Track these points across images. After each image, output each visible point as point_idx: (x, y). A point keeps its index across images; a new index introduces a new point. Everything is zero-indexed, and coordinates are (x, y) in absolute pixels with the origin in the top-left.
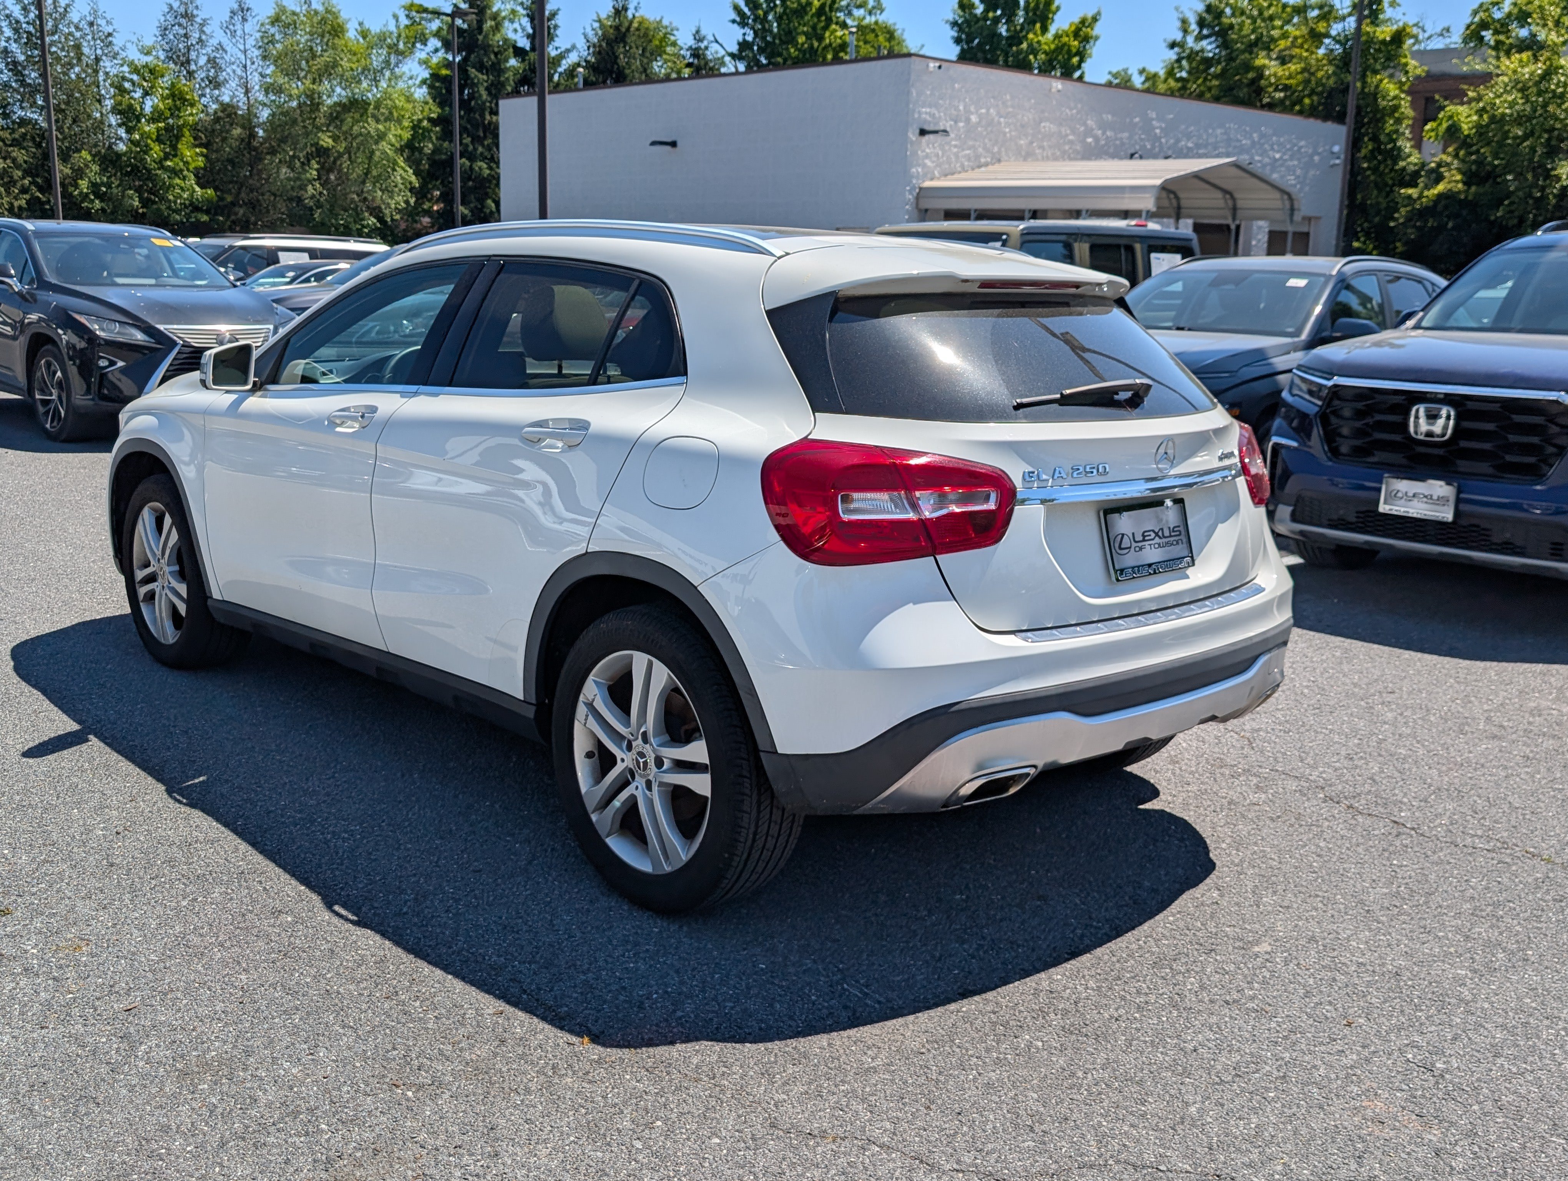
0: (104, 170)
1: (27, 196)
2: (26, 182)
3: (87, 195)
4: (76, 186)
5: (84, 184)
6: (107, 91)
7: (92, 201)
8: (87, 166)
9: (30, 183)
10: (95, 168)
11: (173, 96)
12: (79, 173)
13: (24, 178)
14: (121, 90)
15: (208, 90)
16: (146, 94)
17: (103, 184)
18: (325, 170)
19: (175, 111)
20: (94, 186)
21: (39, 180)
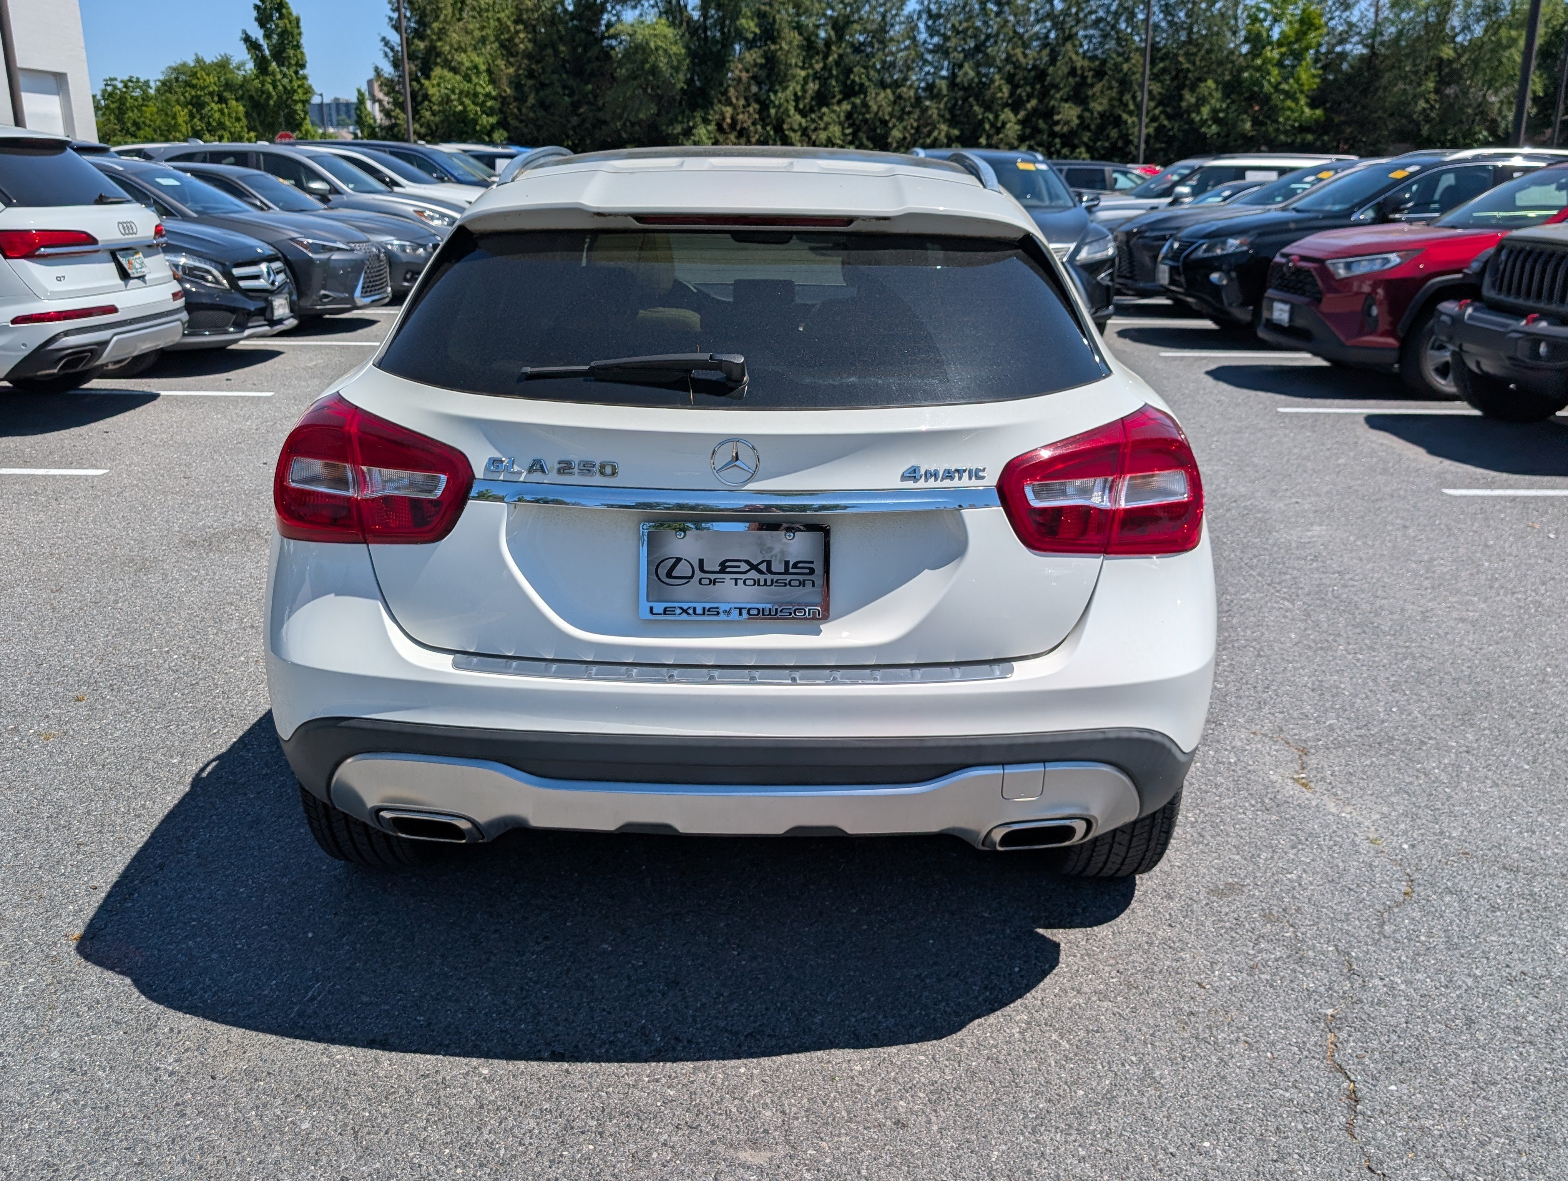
0: (1226, 96)
1: (1155, 125)
2: (1157, 112)
3: (1206, 120)
4: (1199, 112)
5: (1205, 111)
6: (1243, 21)
7: (1210, 126)
8: (1210, 94)
9: (1161, 112)
10: (1218, 95)
11: (1302, 22)
12: (1202, 101)
13: (1156, 107)
14: (1254, 19)
15: (1338, 13)
16: (1276, 20)
17: (1221, 110)
18: (1442, 83)
19: (1301, 35)
20: (1215, 111)
21: (1169, 110)
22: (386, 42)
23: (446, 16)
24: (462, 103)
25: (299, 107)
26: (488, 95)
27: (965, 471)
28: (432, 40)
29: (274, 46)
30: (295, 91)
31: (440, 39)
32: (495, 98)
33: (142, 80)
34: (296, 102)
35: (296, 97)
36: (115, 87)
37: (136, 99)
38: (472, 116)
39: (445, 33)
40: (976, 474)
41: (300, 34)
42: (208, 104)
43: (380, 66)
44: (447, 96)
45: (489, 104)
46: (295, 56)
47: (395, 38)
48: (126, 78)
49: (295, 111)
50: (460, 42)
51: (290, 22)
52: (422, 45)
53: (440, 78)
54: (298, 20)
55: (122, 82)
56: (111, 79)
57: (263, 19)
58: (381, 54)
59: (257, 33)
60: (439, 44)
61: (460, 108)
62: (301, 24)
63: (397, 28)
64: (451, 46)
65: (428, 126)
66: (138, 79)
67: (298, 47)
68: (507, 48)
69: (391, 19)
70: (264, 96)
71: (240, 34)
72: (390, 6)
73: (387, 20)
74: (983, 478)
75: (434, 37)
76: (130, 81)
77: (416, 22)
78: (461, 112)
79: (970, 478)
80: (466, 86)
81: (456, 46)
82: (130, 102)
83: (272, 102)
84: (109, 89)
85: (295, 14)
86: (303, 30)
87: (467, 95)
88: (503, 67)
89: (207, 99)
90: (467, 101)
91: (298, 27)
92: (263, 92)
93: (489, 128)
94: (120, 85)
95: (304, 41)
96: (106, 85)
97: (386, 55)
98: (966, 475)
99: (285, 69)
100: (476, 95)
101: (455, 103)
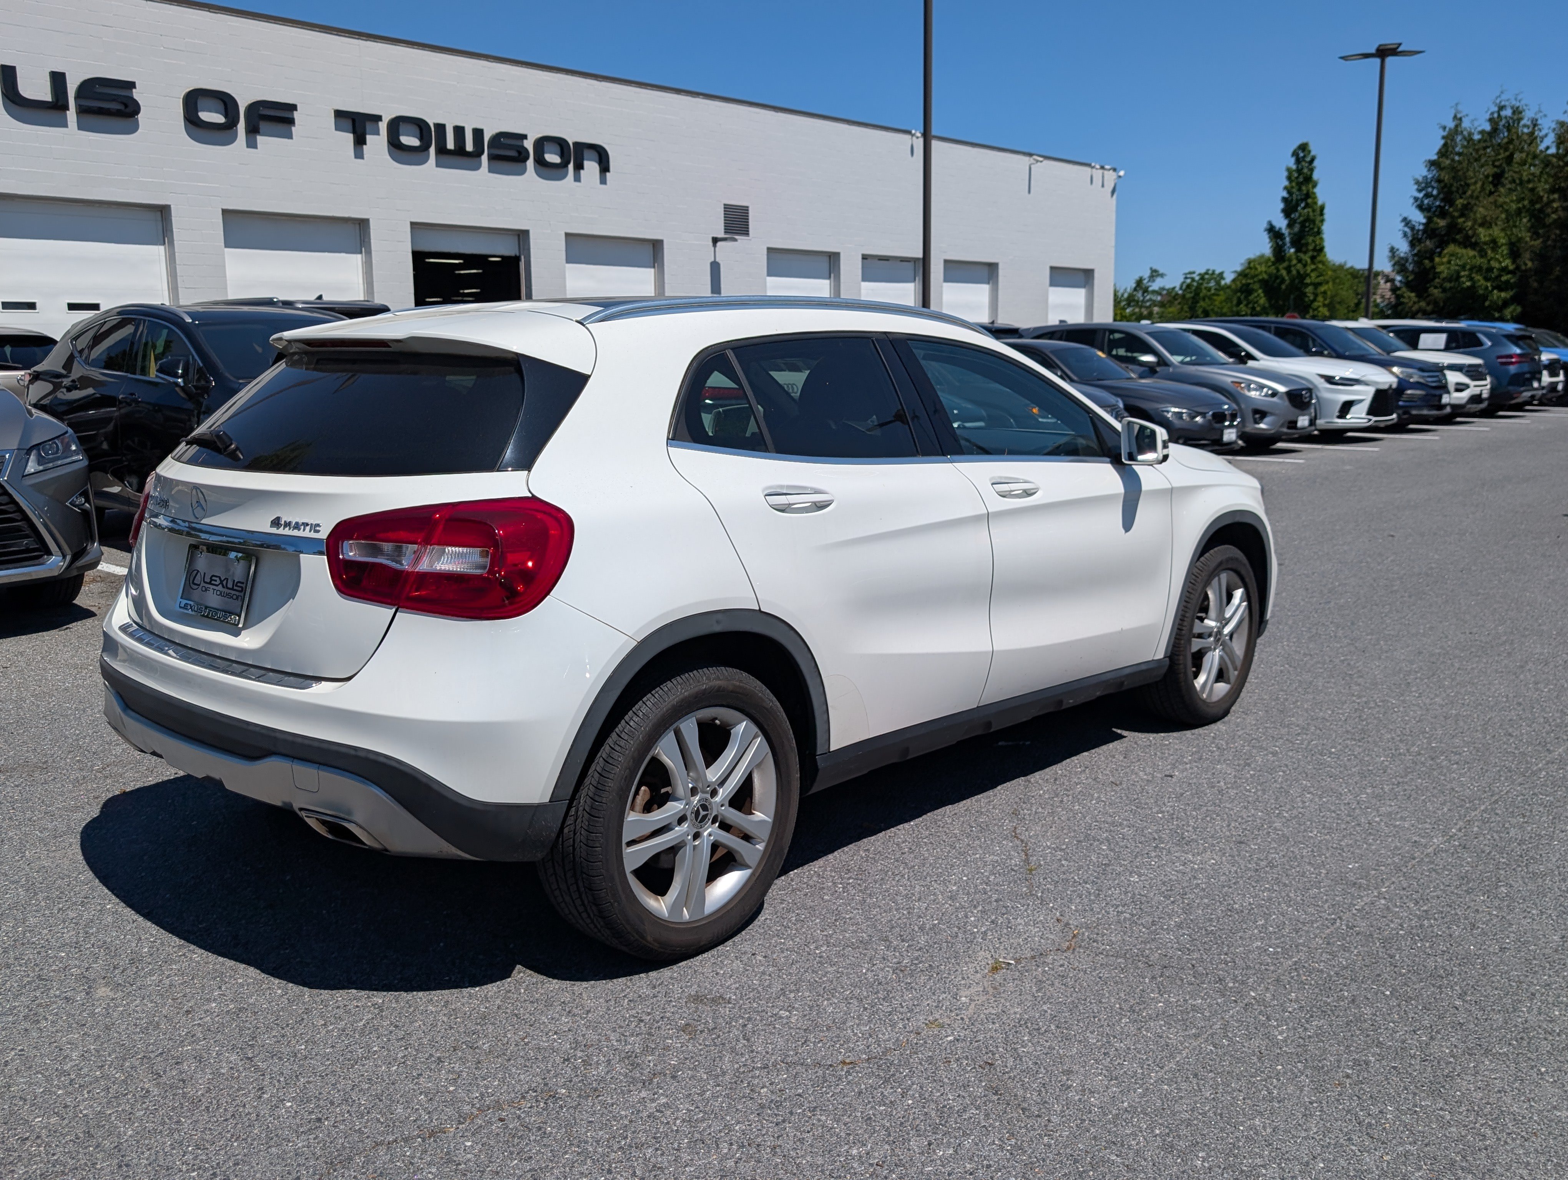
22: (1406, 222)
23: (1473, 191)
24: (1471, 279)
25: (1310, 289)
26: (1504, 270)
27: (307, 525)
28: (1453, 217)
29: (1295, 234)
30: (1308, 275)
31: (1462, 215)
32: (1511, 272)
33: (1217, 272)
34: (1307, 285)
35: (1308, 281)
36: (1193, 280)
37: (1209, 289)
38: (1481, 292)
39: (1471, 210)
40: (315, 528)
41: (1322, 221)
42: (1256, 291)
43: (1396, 246)
44: (1458, 272)
45: (1504, 278)
46: (1314, 241)
47: (1418, 218)
48: (1203, 271)
49: (1305, 294)
50: (1485, 217)
51: (1314, 211)
52: (1442, 223)
53: (1452, 255)
54: (1322, 208)
55: (1200, 274)
56: (1190, 273)
57: (1289, 209)
58: (1400, 234)
59: (1281, 223)
60: (1461, 220)
61: (1468, 284)
62: (1326, 211)
63: (1421, 207)
64: (1475, 221)
65: (1436, 303)
66: (1214, 271)
67: (1319, 232)
68: (1538, 218)
69: (1416, 199)
70: (1278, 281)
71: (1265, 225)
72: (1416, 187)
73: (1412, 200)
74: (318, 531)
75: (1456, 214)
76: (1206, 273)
77: (1442, 200)
78: (1468, 287)
79: (310, 531)
80: (1479, 261)
81: (1480, 221)
82: (1204, 292)
83: (1283, 287)
84: (1189, 281)
85: (1320, 203)
86: (1326, 217)
87: (1479, 269)
88: (1528, 239)
89: (1256, 286)
90: (1477, 277)
91: (1322, 214)
92: (1277, 277)
93: (1500, 303)
94: (1197, 278)
95: (1325, 228)
96: (1186, 278)
97: (1405, 235)
98: (308, 528)
99: (1301, 255)
100: (1490, 269)
101: (1463, 279)
